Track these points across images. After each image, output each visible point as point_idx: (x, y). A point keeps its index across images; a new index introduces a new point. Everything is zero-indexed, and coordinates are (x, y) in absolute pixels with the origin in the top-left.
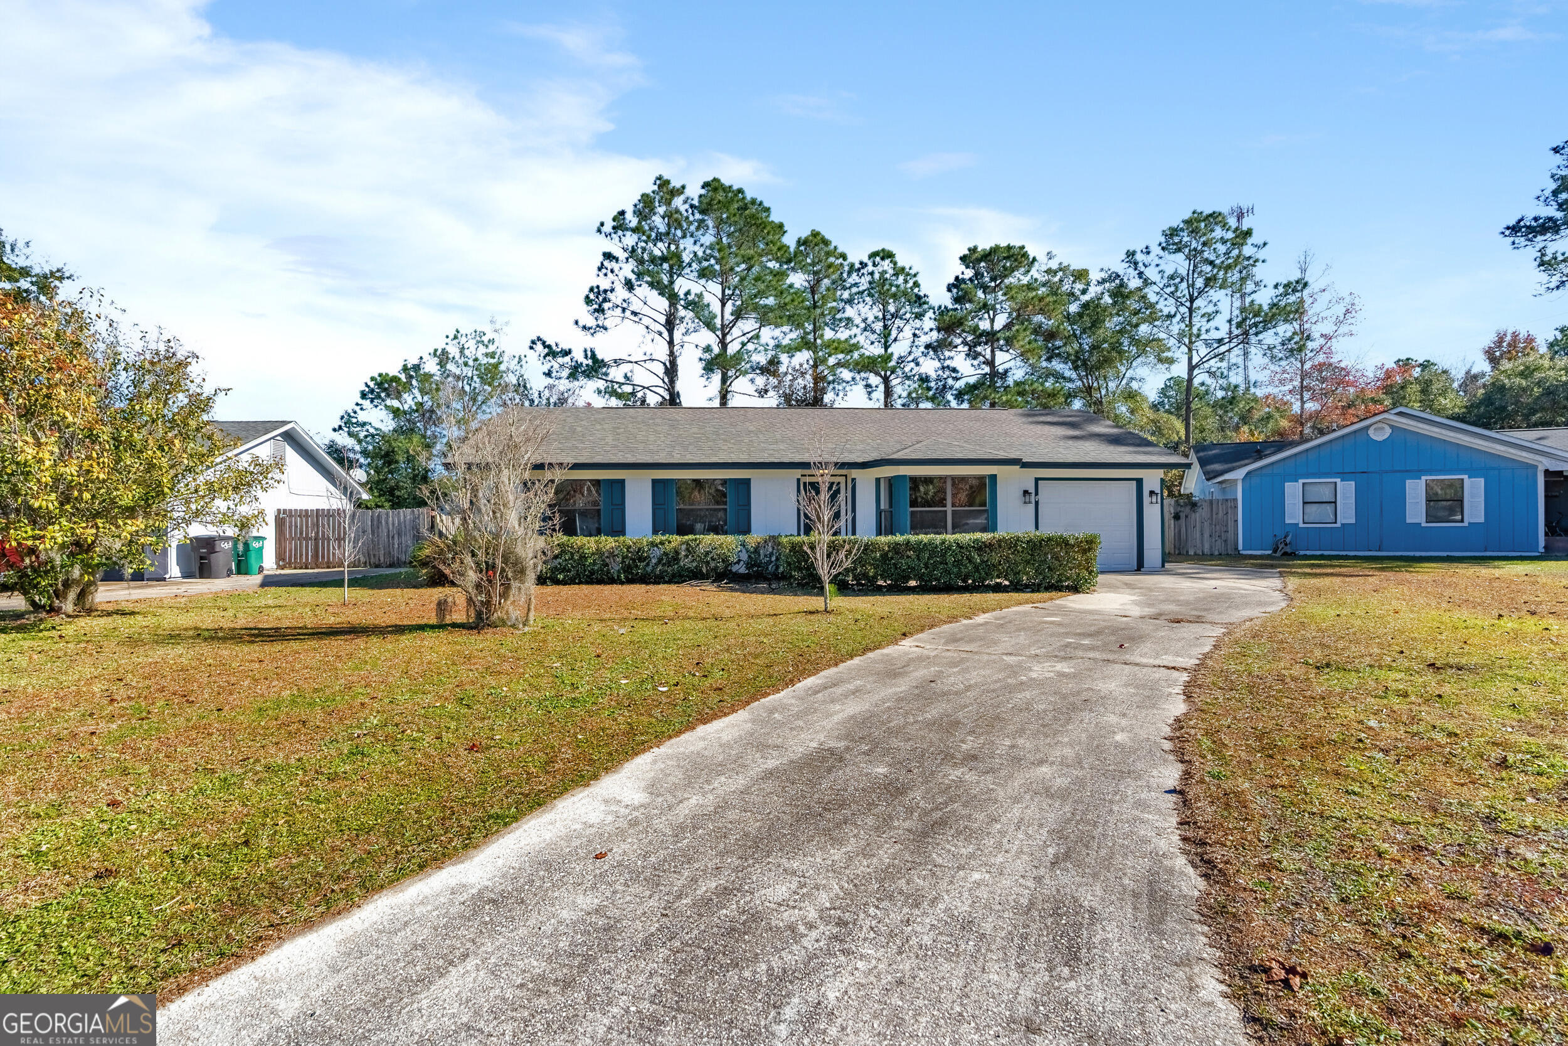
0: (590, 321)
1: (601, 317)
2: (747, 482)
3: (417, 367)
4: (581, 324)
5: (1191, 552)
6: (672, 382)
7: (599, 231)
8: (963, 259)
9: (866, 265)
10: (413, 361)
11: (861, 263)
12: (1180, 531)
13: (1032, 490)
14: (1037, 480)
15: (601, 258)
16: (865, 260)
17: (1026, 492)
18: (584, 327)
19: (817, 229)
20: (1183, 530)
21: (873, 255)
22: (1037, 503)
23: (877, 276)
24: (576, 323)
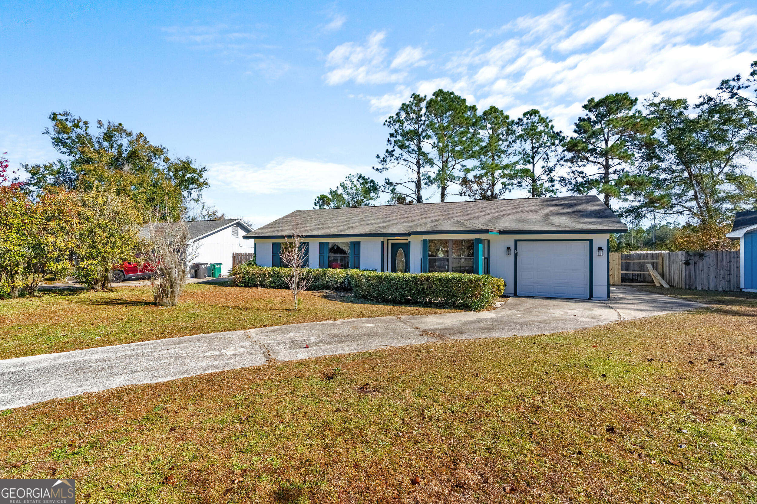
0: (380, 167)
1: (385, 164)
2: (359, 243)
3: (336, 191)
4: (375, 168)
5: (699, 288)
6: (419, 191)
7: (384, 124)
8: (585, 107)
9: (522, 120)
10: (334, 189)
11: (519, 119)
12: (690, 274)
13: (513, 248)
14: (516, 241)
15: (389, 137)
16: (521, 117)
17: (509, 249)
18: (377, 170)
19: (493, 105)
20: (693, 272)
21: (525, 114)
22: (516, 255)
23: (530, 124)
24: (374, 168)
